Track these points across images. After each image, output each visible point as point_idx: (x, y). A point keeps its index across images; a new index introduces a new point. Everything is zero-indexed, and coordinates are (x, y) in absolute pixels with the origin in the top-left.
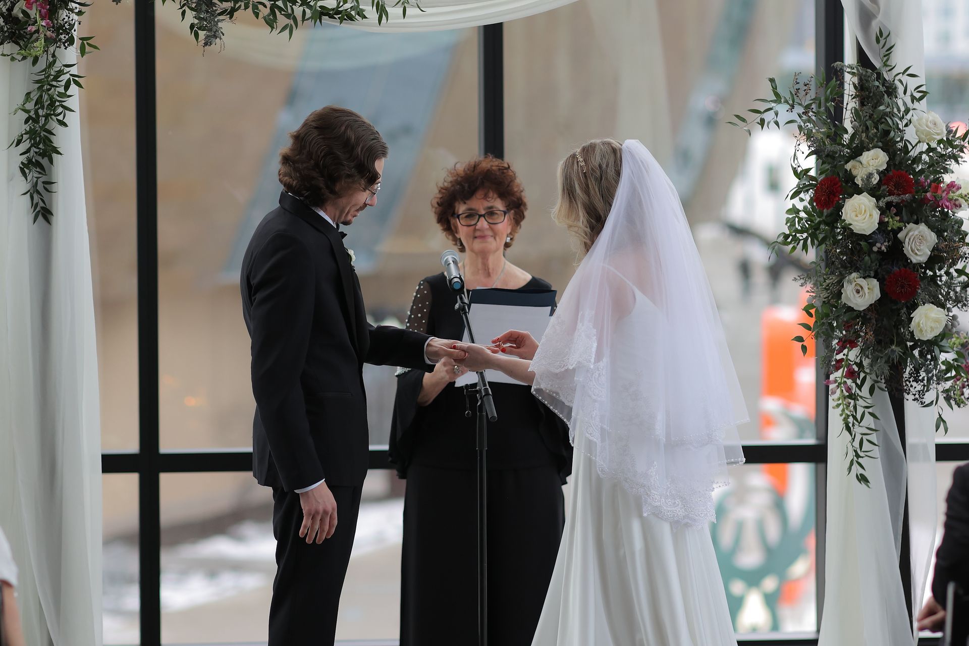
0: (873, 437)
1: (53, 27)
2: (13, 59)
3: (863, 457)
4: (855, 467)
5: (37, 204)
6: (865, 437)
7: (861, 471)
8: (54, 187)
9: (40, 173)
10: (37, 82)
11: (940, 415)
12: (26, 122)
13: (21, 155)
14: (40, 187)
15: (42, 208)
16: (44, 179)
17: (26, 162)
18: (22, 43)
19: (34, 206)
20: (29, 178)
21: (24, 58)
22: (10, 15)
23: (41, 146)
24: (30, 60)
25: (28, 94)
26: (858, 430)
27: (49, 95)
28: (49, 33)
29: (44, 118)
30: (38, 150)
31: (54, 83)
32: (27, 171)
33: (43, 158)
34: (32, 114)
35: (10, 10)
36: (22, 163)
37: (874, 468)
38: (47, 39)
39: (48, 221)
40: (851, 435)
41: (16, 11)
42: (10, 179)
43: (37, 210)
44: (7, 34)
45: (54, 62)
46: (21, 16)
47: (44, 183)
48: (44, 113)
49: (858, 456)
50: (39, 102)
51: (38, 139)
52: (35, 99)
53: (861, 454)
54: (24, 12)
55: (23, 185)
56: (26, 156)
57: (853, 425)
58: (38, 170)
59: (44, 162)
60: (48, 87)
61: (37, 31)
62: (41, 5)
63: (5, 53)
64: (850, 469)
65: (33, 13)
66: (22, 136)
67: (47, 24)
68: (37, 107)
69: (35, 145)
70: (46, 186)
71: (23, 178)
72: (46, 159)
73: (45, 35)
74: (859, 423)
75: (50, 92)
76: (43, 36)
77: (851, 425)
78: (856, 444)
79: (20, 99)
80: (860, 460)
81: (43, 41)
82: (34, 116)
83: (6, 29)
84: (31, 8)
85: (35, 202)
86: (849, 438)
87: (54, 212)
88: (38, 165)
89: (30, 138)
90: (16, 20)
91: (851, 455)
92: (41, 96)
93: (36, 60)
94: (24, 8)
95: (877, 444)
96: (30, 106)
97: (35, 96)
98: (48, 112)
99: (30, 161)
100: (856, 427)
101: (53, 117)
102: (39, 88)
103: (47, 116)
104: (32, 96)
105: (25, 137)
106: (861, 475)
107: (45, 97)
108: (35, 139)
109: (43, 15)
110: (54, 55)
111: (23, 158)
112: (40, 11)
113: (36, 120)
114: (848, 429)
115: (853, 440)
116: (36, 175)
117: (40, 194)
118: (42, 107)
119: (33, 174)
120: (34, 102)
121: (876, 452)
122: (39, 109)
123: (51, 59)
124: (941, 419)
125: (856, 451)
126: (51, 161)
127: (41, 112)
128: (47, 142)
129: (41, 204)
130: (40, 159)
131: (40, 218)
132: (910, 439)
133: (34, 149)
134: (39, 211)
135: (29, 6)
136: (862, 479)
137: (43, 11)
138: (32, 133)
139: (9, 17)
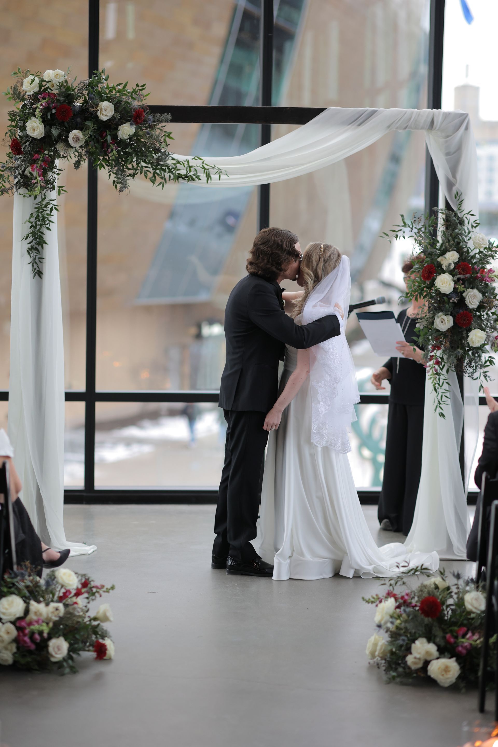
0: (448, 394)
1: (45, 181)
2: (24, 196)
3: (442, 404)
4: (438, 409)
5: (35, 269)
6: (444, 394)
7: (441, 411)
8: (44, 261)
9: (37, 253)
10: (36, 208)
11: (481, 384)
12: (31, 227)
13: (28, 244)
14: (37, 260)
15: (38, 271)
16: (39, 256)
17: (30, 248)
18: (29, 188)
19: (34, 269)
20: (32, 255)
21: (30, 196)
22: (23, 174)
23: (38, 240)
24: (33, 197)
25: (32, 214)
26: (440, 391)
27: (42, 215)
28: (42, 184)
29: (39, 226)
30: (36, 242)
31: (45, 209)
32: (31, 252)
33: (38, 246)
34: (34, 224)
35: (24, 172)
36: (28, 248)
37: (448, 410)
38: (41, 187)
39: (41, 277)
40: (437, 393)
41: (27, 173)
42: (22, 256)
43: (35, 272)
44: (22, 184)
45: (45, 198)
46: (29, 175)
47: (39, 258)
48: (39, 224)
49: (440, 403)
50: (37, 218)
51: (36, 236)
52: (35, 216)
53: (441, 402)
54: (30, 173)
55: (28, 259)
56: (30, 244)
57: (438, 388)
58: (36, 251)
59: (39, 248)
60: (42, 211)
61: (37, 183)
62: (39, 170)
63: (21, 193)
64: (436, 410)
65: (35, 173)
66: (28, 234)
67: (42, 179)
68: (36, 220)
69: (35, 239)
70: (40, 260)
71: (29, 256)
72: (40, 246)
73: (40, 185)
74: (441, 387)
75: (43, 213)
76: (39, 185)
77: (437, 388)
78: (439, 397)
79: (29, 216)
80: (441, 406)
81: (39, 187)
82: (34, 225)
83: (21, 181)
84: (34, 171)
85: (34, 268)
86: (436, 394)
87: (44, 273)
88: (36, 249)
89: (33, 236)
90: (27, 177)
91: (437, 403)
92: (38, 215)
93: (36, 197)
94: (31, 171)
95: (449, 397)
96: (33, 220)
97: (35, 215)
98: (42, 223)
99: (32, 247)
100: (439, 389)
101: (44, 225)
102: (37, 211)
103: (41, 225)
104: (34, 215)
105: (30, 235)
106: (441, 413)
107: (40, 216)
108: (35, 236)
109: (40, 174)
110: (45, 195)
111: (29, 246)
112: (38, 173)
113: (35, 227)
114: (435, 390)
115: (438, 395)
116: (35, 254)
117: (37, 264)
118: (39, 221)
119: (34, 254)
120: (34, 218)
121: (449, 401)
122: (37, 221)
123: (43, 197)
124: (481, 386)
125: (439, 401)
126: (43, 247)
127: (38, 223)
128: (41, 238)
129: (37, 269)
130: (37, 246)
131: (37, 275)
132: (466, 394)
133: (34, 242)
134: (36, 272)
135: (33, 170)
136: (442, 415)
137: (40, 173)
138: (33, 234)
139: (23, 175)
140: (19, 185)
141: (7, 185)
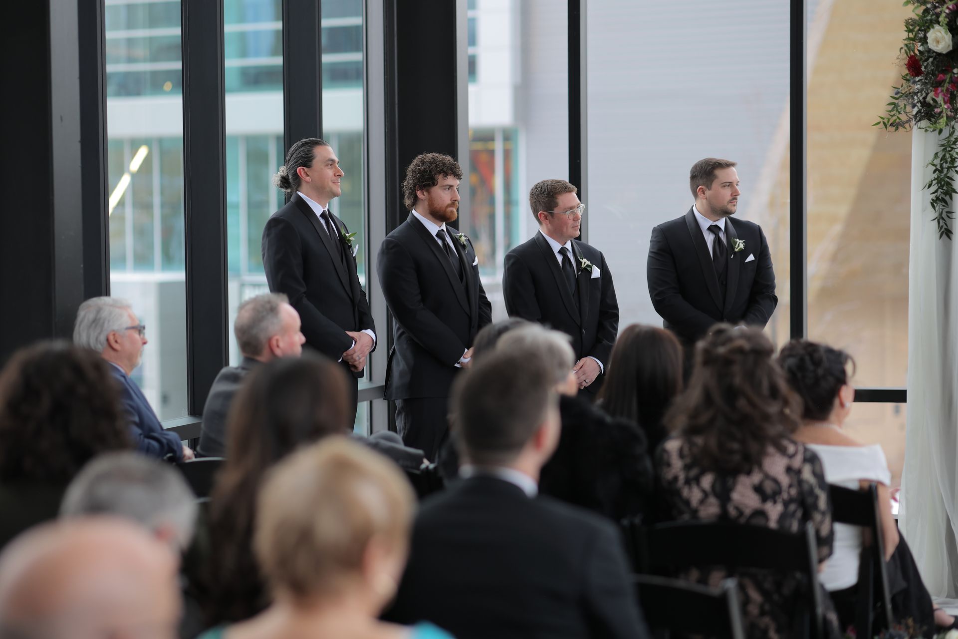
1: (953, 109)
2: (926, 131)
5: (942, 226)
8: (954, 215)
9: (944, 206)
10: (942, 145)
12: (934, 172)
13: (931, 194)
14: (944, 215)
15: (946, 229)
16: (946, 209)
17: (935, 199)
18: (933, 120)
19: (940, 228)
20: (937, 209)
21: (934, 130)
22: (925, 101)
23: (945, 188)
24: (937, 131)
25: (936, 154)
27: (950, 154)
28: (949, 113)
29: (946, 170)
30: (942, 191)
31: (954, 146)
32: (935, 205)
33: (946, 196)
34: (938, 167)
35: (925, 98)
36: (932, 200)
38: (948, 117)
39: (950, 238)
41: (929, 99)
42: (924, 210)
43: (942, 230)
44: (923, 114)
45: (954, 132)
46: (931, 102)
47: (947, 212)
48: (946, 166)
50: (943, 159)
51: (943, 183)
52: (941, 157)
54: (933, 100)
55: (932, 214)
56: (935, 194)
58: (943, 204)
59: (947, 198)
60: (950, 149)
61: (941, 112)
62: (944, 95)
63: (921, 127)
65: (940, 99)
66: (932, 181)
67: (948, 107)
68: (942, 162)
69: (941, 187)
70: (948, 214)
71: (933, 209)
72: (948, 196)
73: (947, 114)
75: (950, 153)
76: (945, 115)
79: (932, 156)
81: (945, 118)
82: (940, 169)
83: (922, 111)
84: (938, 97)
85: (940, 225)
87: (953, 232)
88: (944, 200)
89: (938, 183)
90: (929, 105)
92: (944, 155)
93: (941, 131)
94: (934, 97)
96: (937, 162)
97: (940, 155)
98: (950, 165)
99: (937, 198)
101: (953, 169)
102: (944, 150)
103: (948, 168)
104: (939, 155)
105: (934, 182)
107: (948, 156)
108: (941, 183)
109: (946, 100)
110: (953, 128)
111: (933, 196)
112: (944, 99)
113: (941, 171)
116: (942, 207)
117: (945, 220)
118: (946, 162)
119: (939, 207)
120: (940, 159)
122: (943, 163)
123: (952, 130)
126: (951, 198)
127: (945, 165)
128: (949, 184)
129: (945, 227)
130: (943, 196)
131: (944, 235)
133: (940, 190)
134: (943, 232)
135: (937, 95)
137: (946, 98)
138: (939, 180)
139: (924, 103)
140: (919, 117)
141: (904, 117)
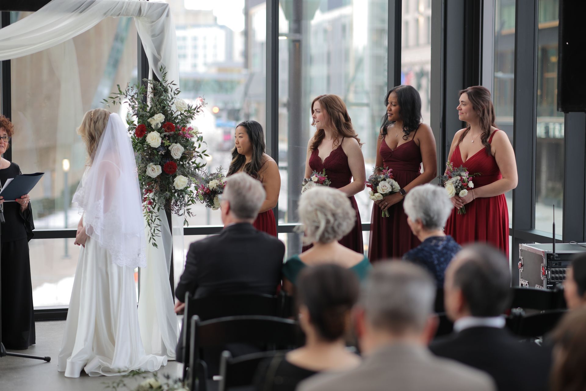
0: (159, 228)
3: (155, 236)
4: (152, 240)
6: (156, 228)
7: (154, 242)
11: (185, 219)
26: (153, 225)
37: (159, 240)
40: (150, 227)
49: (153, 236)
53: (154, 235)
57: (151, 224)
64: (150, 241)
74: (154, 223)
77: (150, 223)
78: (152, 231)
80: (154, 237)
86: (149, 228)
91: (150, 235)
95: (160, 230)
100: (152, 224)
106: (154, 243)
114: (149, 225)
115: (151, 229)
121: (160, 234)
124: (186, 221)
125: (152, 234)
132: (174, 227)
136: (155, 245)
